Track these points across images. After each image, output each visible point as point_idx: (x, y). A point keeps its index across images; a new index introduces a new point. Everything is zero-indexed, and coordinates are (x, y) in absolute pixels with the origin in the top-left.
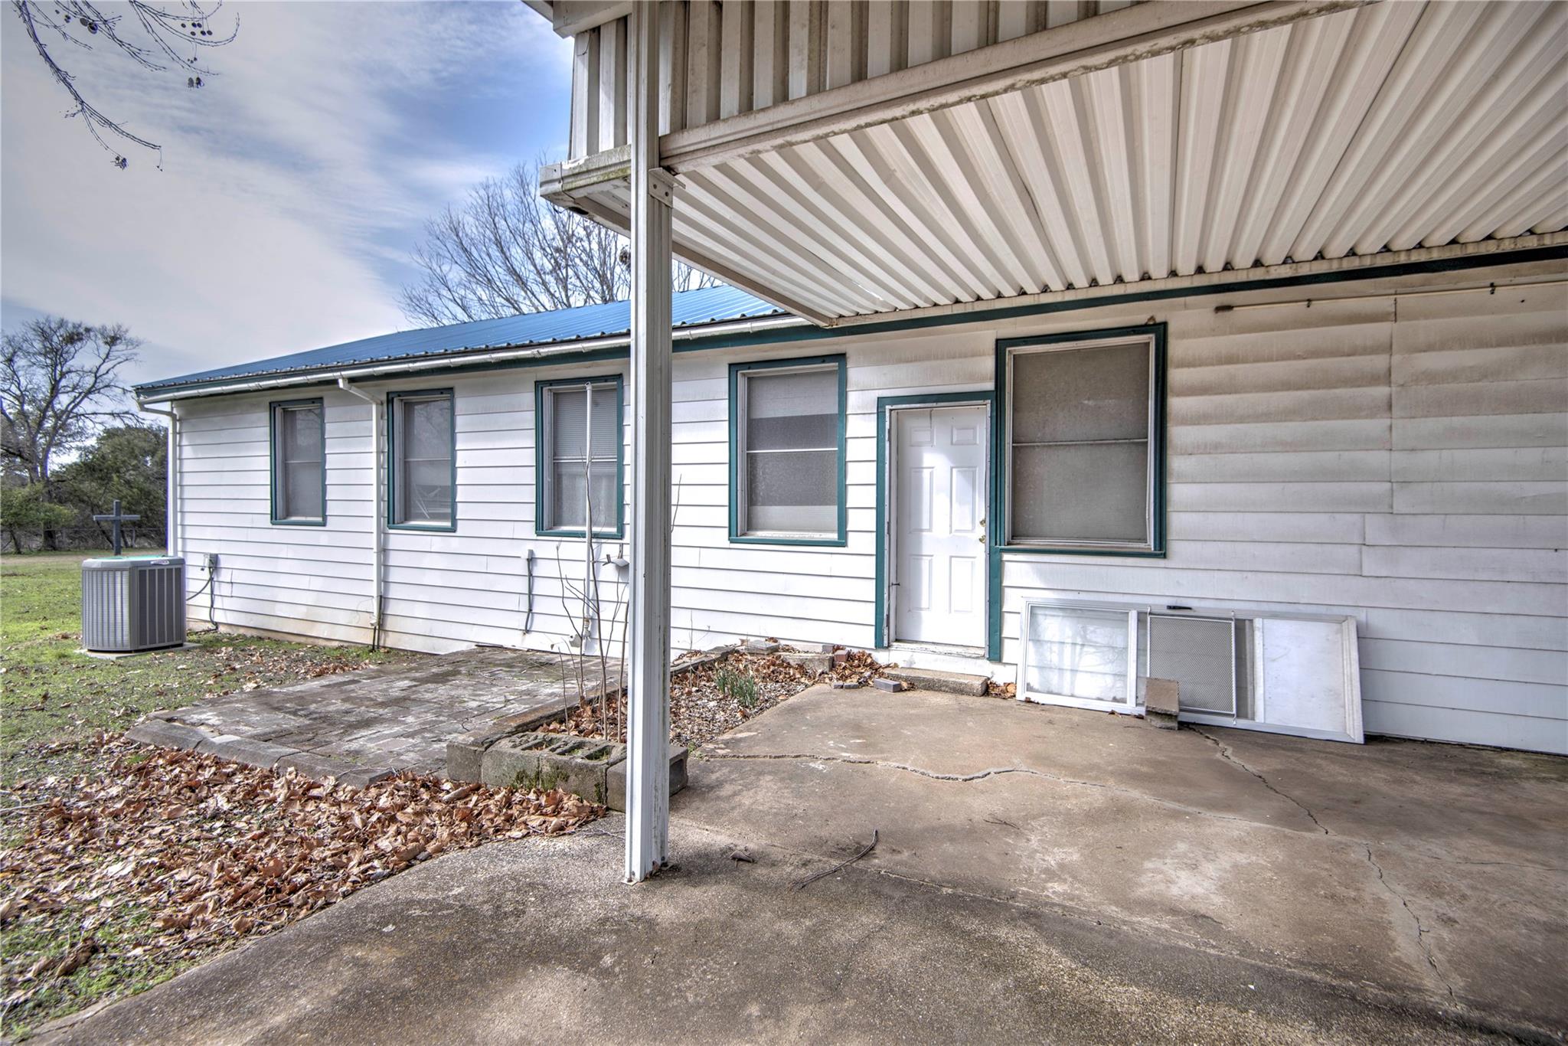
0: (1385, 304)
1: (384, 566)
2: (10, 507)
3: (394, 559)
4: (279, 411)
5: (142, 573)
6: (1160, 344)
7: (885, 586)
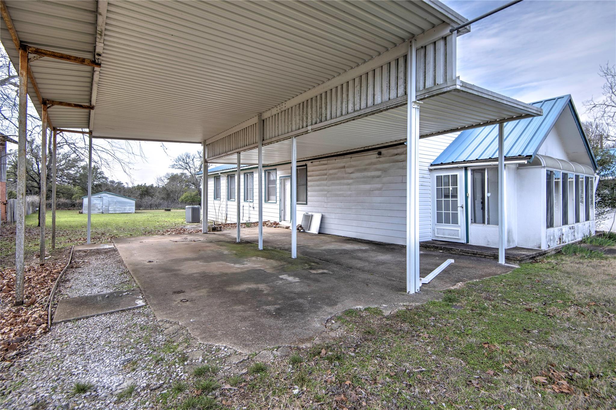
0: (326, 162)
1: (227, 208)
2: (192, 197)
3: (229, 206)
4: (215, 178)
5: (193, 208)
6: (307, 168)
7: (280, 211)
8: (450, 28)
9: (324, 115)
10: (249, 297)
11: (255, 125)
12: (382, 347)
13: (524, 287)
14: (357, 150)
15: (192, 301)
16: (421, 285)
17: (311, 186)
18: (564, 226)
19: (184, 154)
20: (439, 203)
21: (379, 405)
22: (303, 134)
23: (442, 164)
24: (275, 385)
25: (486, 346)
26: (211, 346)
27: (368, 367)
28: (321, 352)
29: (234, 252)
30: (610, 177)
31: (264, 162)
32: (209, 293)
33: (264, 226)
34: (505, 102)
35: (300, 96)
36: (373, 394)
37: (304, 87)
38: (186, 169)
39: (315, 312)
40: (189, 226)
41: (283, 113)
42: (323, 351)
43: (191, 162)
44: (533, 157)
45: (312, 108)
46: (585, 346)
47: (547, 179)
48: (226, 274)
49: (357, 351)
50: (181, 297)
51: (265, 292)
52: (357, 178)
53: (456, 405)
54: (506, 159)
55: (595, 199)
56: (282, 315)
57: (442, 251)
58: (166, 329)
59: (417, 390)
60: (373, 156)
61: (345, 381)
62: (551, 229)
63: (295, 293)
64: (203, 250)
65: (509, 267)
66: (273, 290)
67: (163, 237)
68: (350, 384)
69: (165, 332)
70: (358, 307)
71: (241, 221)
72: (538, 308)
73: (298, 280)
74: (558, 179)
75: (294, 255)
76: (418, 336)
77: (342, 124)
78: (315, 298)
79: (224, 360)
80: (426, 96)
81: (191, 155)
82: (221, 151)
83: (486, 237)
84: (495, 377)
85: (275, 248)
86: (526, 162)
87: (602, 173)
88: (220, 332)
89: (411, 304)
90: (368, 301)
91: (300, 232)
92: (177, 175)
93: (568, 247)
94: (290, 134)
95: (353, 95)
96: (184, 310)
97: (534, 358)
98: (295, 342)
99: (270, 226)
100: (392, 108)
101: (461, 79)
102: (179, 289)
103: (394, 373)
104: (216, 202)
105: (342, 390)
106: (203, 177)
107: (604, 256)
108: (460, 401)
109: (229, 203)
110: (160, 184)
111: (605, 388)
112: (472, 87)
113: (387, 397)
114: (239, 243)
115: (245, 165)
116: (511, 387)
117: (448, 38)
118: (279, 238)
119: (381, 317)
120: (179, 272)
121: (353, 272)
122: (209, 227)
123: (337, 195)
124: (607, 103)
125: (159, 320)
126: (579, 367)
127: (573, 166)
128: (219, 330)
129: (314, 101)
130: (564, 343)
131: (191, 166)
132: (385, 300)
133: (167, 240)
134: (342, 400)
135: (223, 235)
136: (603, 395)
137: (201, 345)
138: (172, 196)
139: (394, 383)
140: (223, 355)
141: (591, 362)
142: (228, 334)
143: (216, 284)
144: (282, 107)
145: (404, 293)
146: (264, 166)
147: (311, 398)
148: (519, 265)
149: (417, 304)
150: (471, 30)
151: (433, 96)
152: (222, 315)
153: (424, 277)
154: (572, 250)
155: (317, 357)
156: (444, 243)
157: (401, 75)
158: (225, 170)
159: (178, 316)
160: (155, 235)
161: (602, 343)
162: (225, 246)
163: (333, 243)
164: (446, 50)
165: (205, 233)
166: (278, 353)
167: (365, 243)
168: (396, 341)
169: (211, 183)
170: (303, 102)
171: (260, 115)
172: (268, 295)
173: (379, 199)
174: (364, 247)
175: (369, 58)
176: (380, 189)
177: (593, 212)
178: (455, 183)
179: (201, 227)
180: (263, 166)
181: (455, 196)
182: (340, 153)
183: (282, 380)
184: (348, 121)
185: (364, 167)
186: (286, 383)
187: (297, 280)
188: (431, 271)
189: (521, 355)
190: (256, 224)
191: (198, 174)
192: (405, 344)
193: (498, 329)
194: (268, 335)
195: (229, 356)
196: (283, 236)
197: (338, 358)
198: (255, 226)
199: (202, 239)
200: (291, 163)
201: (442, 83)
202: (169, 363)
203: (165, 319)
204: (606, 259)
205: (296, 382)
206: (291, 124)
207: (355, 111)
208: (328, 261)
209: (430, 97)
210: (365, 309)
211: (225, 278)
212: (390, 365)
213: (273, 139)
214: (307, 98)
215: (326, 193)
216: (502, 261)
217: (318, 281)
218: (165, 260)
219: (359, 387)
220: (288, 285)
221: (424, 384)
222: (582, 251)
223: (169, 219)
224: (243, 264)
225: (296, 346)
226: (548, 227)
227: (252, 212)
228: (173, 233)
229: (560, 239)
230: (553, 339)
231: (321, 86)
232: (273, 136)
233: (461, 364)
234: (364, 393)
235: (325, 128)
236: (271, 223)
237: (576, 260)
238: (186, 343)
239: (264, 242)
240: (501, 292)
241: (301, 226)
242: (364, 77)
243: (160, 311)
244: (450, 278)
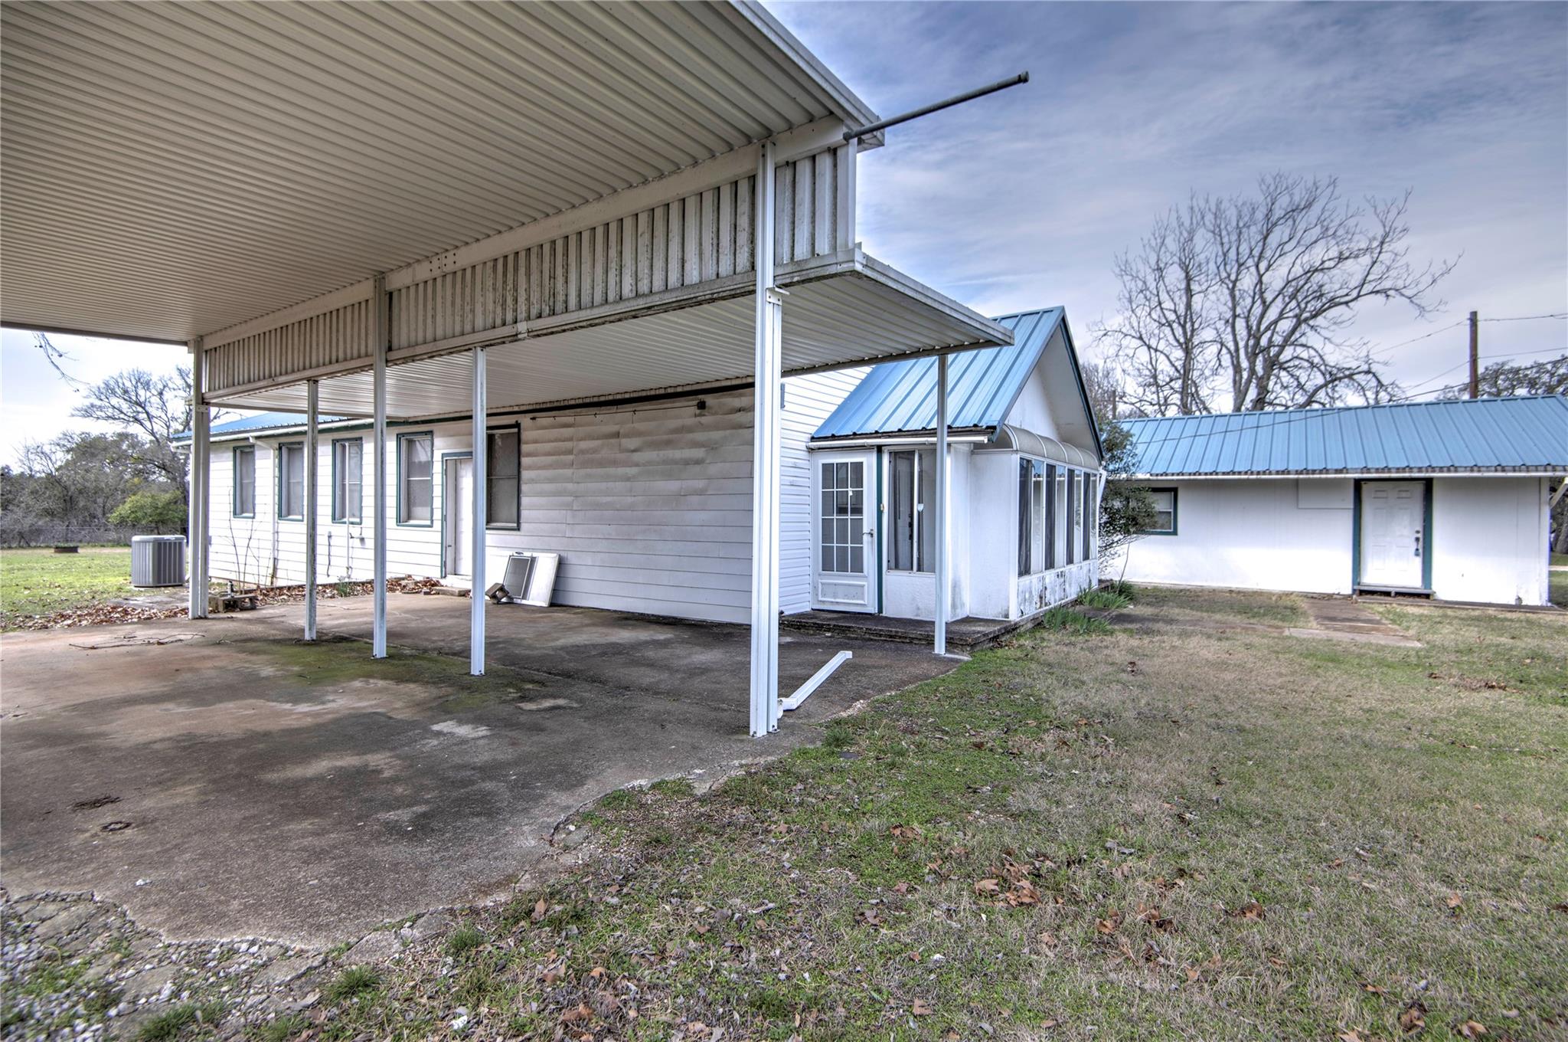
0: (570, 420)
1: (276, 541)
2: (157, 508)
3: (281, 537)
4: (238, 452)
5: (160, 544)
6: (519, 433)
7: (444, 547)
8: (845, 130)
9: (561, 298)
10: (337, 793)
11: (363, 305)
12: (685, 871)
13: (975, 701)
14: (649, 393)
15: (143, 823)
16: (780, 714)
17: (532, 481)
18: (1048, 572)
19: (125, 375)
20: (827, 525)
21: (667, 1009)
22: (504, 343)
23: (833, 437)
24: (400, 1018)
25: (898, 832)
26: (204, 948)
27: (648, 924)
28: (533, 910)
29: (296, 669)
30: (1124, 476)
31: (390, 411)
32: (205, 794)
33: (392, 590)
34: (948, 311)
35: (496, 239)
36: (655, 986)
37: (508, 217)
38: (137, 420)
39: (526, 810)
40: (143, 600)
41: (449, 278)
42: (540, 907)
43: (155, 400)
44: (998, 430)
45: (528, 275)
46: (1065, 806)
47: (1021, 476)
48: (267, 734)
49: (625, 890)
50: (107, 813)
51: (386, 774)
52: (650, 463)
53: (832, 971)
54: (952, 431)
55: (1099, 518)
56: (433, 830)
57: (829, 634)
58: (43, 921)
59: (754, 955)
60: (684, 413)
61: (591, 970)
62: (1026, 579)
63: (473, 769)
64: (191, 670)
65: (952, 660)
66: (411, 766)
67: (42, 634)
68: (601, 975)
69: (40, 930)
70: (636, 783)
71: (321, 579)
72: (994, 740)
73: (484, 733)
74: (1039, 476)
75: (478, 665)
76: (767, 831)
77: (607, 326)
78: (530, 774)
79: (246, 979)
80: (795, 279)
81: (155, 379)
82: (254, 372)
83: (914, 599)
84: (909, 896)
85: (425, 651)
86: (984, 439)
87: (1111, 467)
88: (236, 902)
89: (756, 761)
90: (661, 766)
91: (499, 603)
92: (101, 438)
93: (1052, 613)
94: (468, 339)
95: (634, 256)
96: (114, 855)
97: (980, 843)
98: (466, 894)
99: (413, 592)
100: (723, 298)
101: (864, 249)
102: (98, 794)
103: (707, 927)
104: (241, 524)
105: (580, 993)
106: (192, 448)
107: (1109, 627)
108: (839, 962)
109: (284, 526)
110: (37, 467)
111: (1088, 882)
112: (885, 271)
113: (685, 986)
114: (313, 643)
115: (336, 418)
116: (935, 912)
117: (839, 153)
118: (437, 623)
119: (688, 799)
120: (99, 741)
121: (630, 699)
122: (213, 600)
123: (598, 507)
124: (1124, 330)
125: (16, 897)
126: (1051, 849)
127: (1067, 452)
128: (235, 898)
129: (534, 257)
130: (1033, 806)
131: (153, 412)
132: (700, 759)
133: (60, 642)
134: (580, 1018)
135: (262, 621)
136: (1083, 896)
137: (171, 950)
138: (81, 504)
139: (704, 950)
140: (243, 967)
141: (1072, 835)
142: (262, 905)
143: (230, 767)
144: (445, 261)
145: (745, 737)
146: (392, 423)
147: (501, 1031)
148: (971, 654)
149: (770, 759)
150: (886, 142)
151: (810, 280)
152: (246, 854)
153: (787, 696)
154: (1059, 618)
155: (522, 923)
156: (835, 615)
157: (744, 222)
158: (270, 428)
159: (89, 876)
160: (13, 630)
161: (1091, 796)
162: (265, 652)
163: (585, 629)
164: (835, 178)
165: (200, 618)
166: (417, 933)
167: (666, 624)
168: (718, 851)
169: (222, 469)
170: (506, 257)
171: (380, 277)
172: (395, 780)
173: (702, 516)
174: (662, 634)
175: (673, 168)
176: (701, 492)
177: (1096, 542)
178: (858, 481)
179: (188, 598)
180: (389, 424)
181: (858, 510)
182: (607, 398)
183: (424, 1000)
184: (620, 318)
185: (665, 437)
186: (433, 1007)
187: (483, 731)
188: (805, 679)
189: (958, 841)
190: (366, 586)
191: (178, 439)
192: (736, 855)
193: (921, 793)
194: (388, 891)
195: (264, 965)
196: (451, 617)
197: (577, 917)
198: (365, 592)
199: (187, 636)
200: (470, 417)
201: (827, 252)
202: (50, 1025)
203: (41, 890)
204: (1112, 633)
205: (460, 1000)
206: (473, 311)
207: (638, 296)
208: (569, 677)
209: (803, 282)
210: (653, 787)
211: (261, 746)
212: (699, 909)
213: (419, 350)
214: (516, 247)
215: (570, 499)
216: (940, 648)
217: (539, 729)
218: (48, 708)
219: (624, 976)
220: (455, 748)
221: (770, 939)
222: (1075, 620)
223: (70, 579)
224: (323, 703)
225: (468, 905)
226: (1021, 574)
227: (358, 553)
228: (84, 623)
229: (1041, 598)
230: (1014, 801)
231: (554, 221)
232: (420, 339)
233: (848, 879)
234: (633, 988)
235: (564, 331)
236: (416, 583)
237: (1065, 638)
238: (117, 951)
239: (391, 635)
240: (934, 715)
241: (502, 589)
242: (659, 213)
243: (23, 868)
244: (840, 692)
